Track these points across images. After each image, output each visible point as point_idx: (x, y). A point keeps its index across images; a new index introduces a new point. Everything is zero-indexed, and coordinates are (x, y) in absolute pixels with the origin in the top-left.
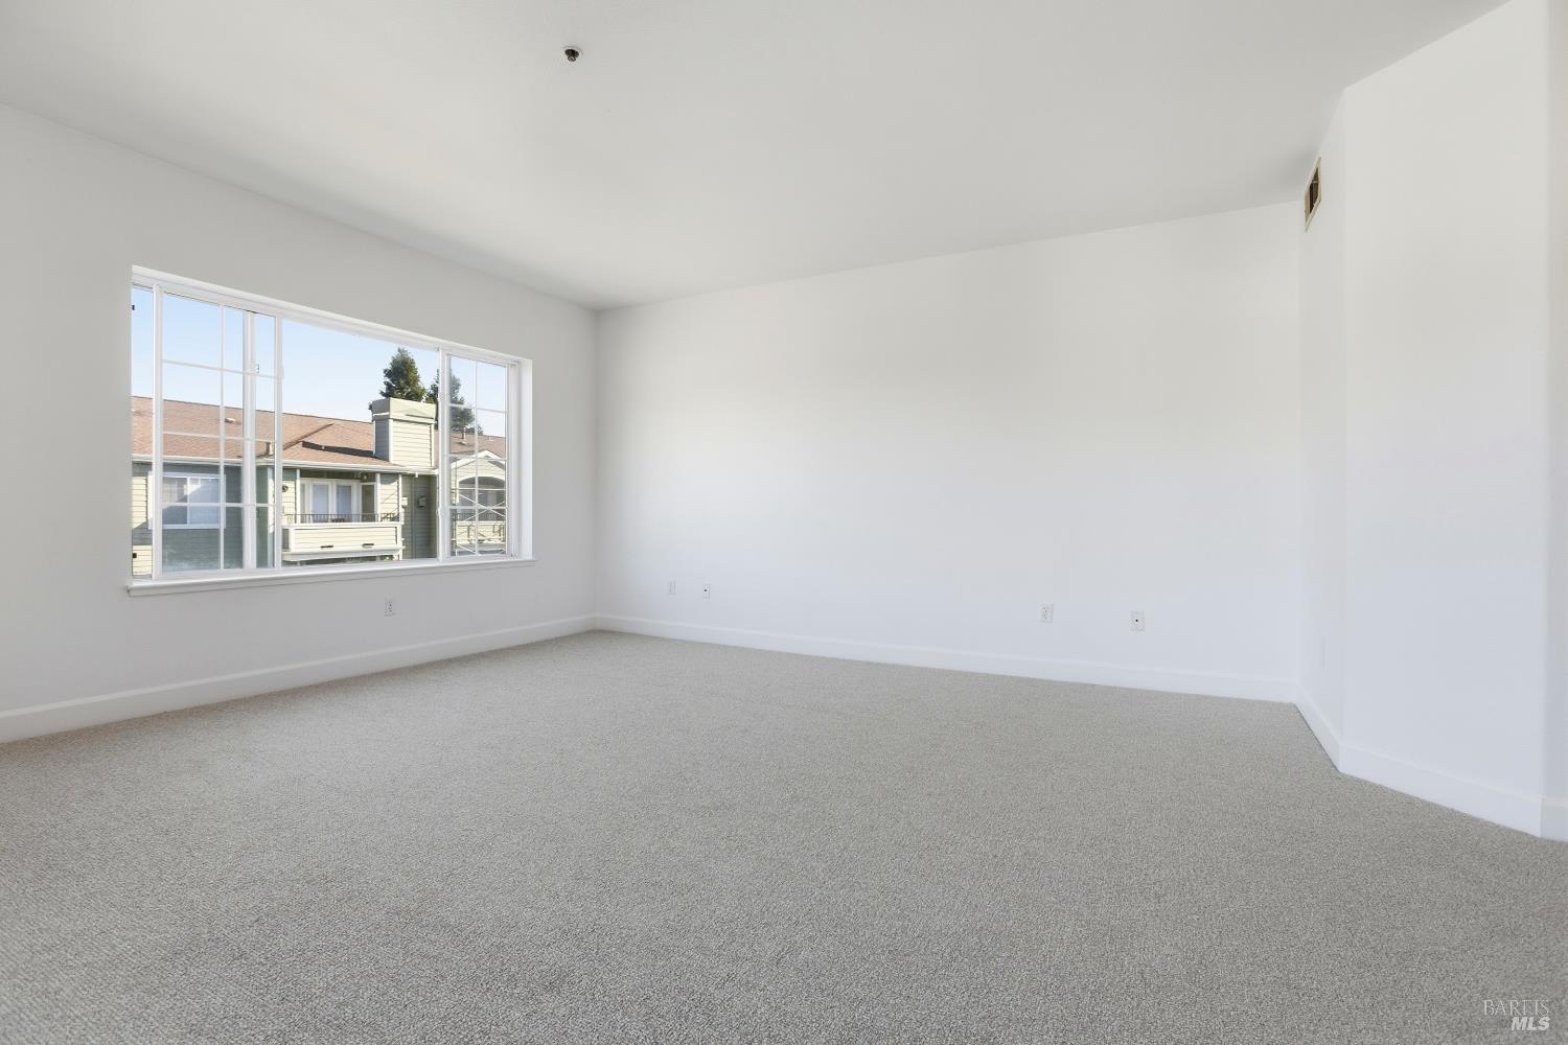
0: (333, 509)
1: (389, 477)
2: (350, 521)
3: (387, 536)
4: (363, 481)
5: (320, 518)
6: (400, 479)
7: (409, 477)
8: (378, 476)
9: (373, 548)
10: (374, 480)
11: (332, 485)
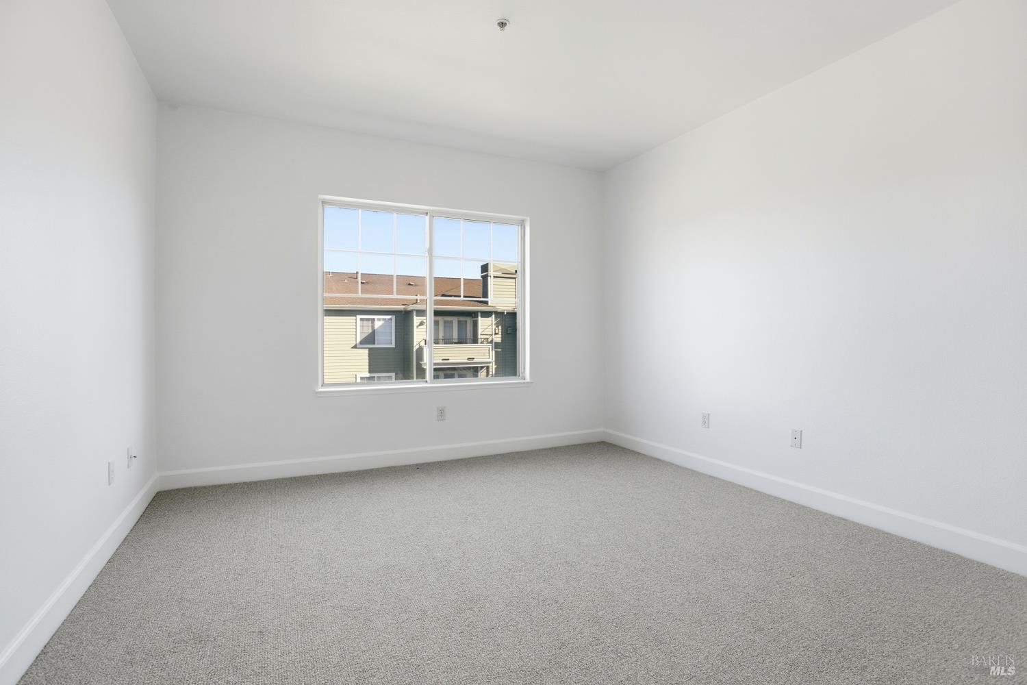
0: (455, 336)
1: (486, 314)
2: (466, 343)
3: (483, 353)
4: (473, 318)
5: (448, 341)
6: (493, 316)
7: (499, 314)
8: (479, 314)
9: (475, 360)
10: (477, 317)
11: (455, 320)
